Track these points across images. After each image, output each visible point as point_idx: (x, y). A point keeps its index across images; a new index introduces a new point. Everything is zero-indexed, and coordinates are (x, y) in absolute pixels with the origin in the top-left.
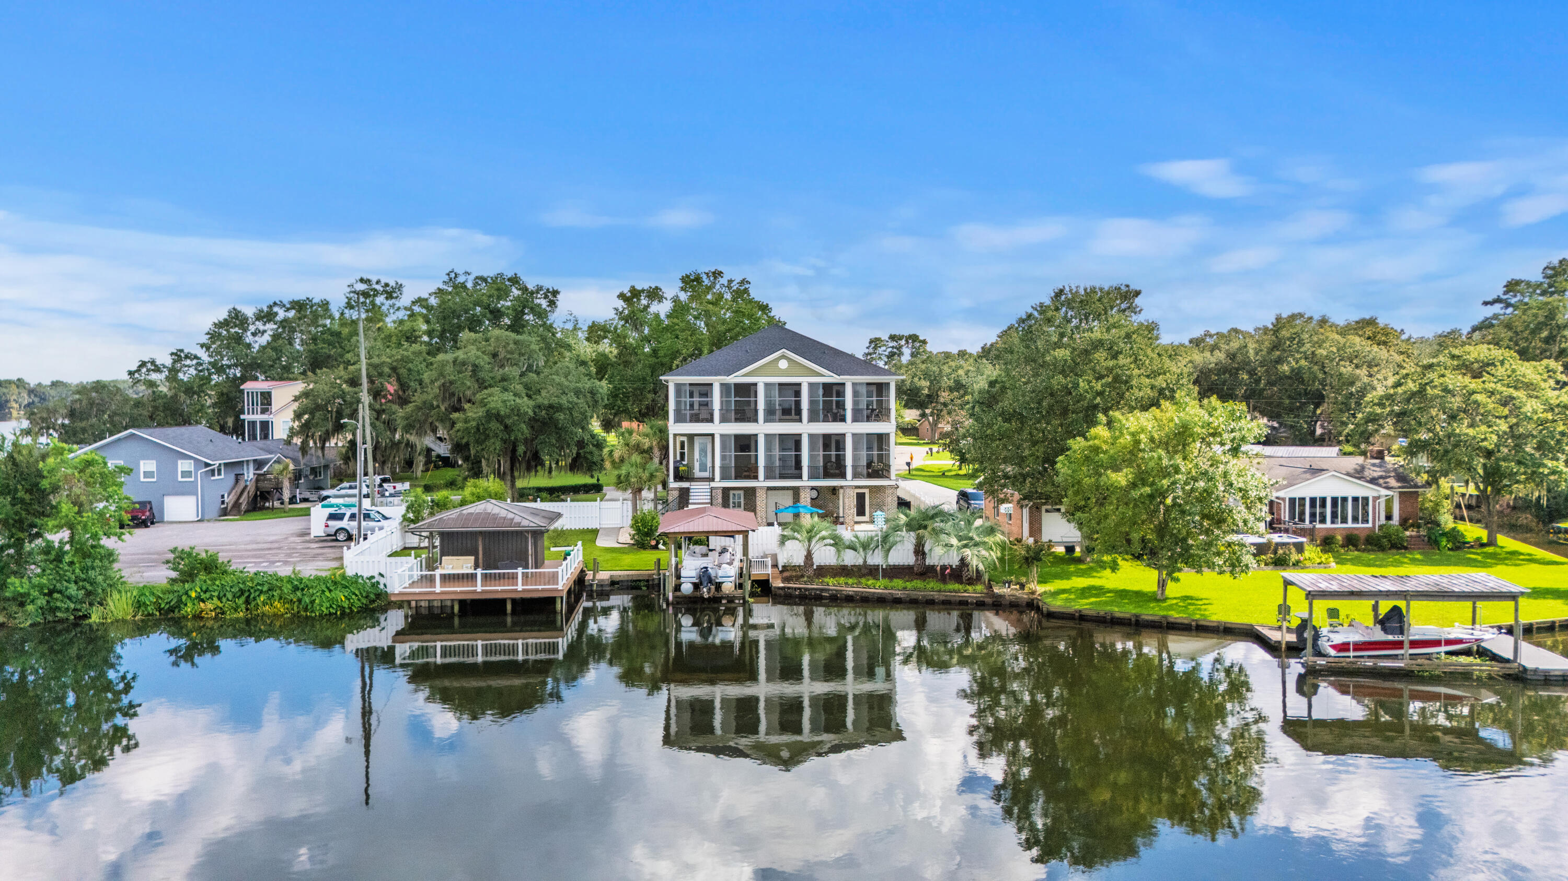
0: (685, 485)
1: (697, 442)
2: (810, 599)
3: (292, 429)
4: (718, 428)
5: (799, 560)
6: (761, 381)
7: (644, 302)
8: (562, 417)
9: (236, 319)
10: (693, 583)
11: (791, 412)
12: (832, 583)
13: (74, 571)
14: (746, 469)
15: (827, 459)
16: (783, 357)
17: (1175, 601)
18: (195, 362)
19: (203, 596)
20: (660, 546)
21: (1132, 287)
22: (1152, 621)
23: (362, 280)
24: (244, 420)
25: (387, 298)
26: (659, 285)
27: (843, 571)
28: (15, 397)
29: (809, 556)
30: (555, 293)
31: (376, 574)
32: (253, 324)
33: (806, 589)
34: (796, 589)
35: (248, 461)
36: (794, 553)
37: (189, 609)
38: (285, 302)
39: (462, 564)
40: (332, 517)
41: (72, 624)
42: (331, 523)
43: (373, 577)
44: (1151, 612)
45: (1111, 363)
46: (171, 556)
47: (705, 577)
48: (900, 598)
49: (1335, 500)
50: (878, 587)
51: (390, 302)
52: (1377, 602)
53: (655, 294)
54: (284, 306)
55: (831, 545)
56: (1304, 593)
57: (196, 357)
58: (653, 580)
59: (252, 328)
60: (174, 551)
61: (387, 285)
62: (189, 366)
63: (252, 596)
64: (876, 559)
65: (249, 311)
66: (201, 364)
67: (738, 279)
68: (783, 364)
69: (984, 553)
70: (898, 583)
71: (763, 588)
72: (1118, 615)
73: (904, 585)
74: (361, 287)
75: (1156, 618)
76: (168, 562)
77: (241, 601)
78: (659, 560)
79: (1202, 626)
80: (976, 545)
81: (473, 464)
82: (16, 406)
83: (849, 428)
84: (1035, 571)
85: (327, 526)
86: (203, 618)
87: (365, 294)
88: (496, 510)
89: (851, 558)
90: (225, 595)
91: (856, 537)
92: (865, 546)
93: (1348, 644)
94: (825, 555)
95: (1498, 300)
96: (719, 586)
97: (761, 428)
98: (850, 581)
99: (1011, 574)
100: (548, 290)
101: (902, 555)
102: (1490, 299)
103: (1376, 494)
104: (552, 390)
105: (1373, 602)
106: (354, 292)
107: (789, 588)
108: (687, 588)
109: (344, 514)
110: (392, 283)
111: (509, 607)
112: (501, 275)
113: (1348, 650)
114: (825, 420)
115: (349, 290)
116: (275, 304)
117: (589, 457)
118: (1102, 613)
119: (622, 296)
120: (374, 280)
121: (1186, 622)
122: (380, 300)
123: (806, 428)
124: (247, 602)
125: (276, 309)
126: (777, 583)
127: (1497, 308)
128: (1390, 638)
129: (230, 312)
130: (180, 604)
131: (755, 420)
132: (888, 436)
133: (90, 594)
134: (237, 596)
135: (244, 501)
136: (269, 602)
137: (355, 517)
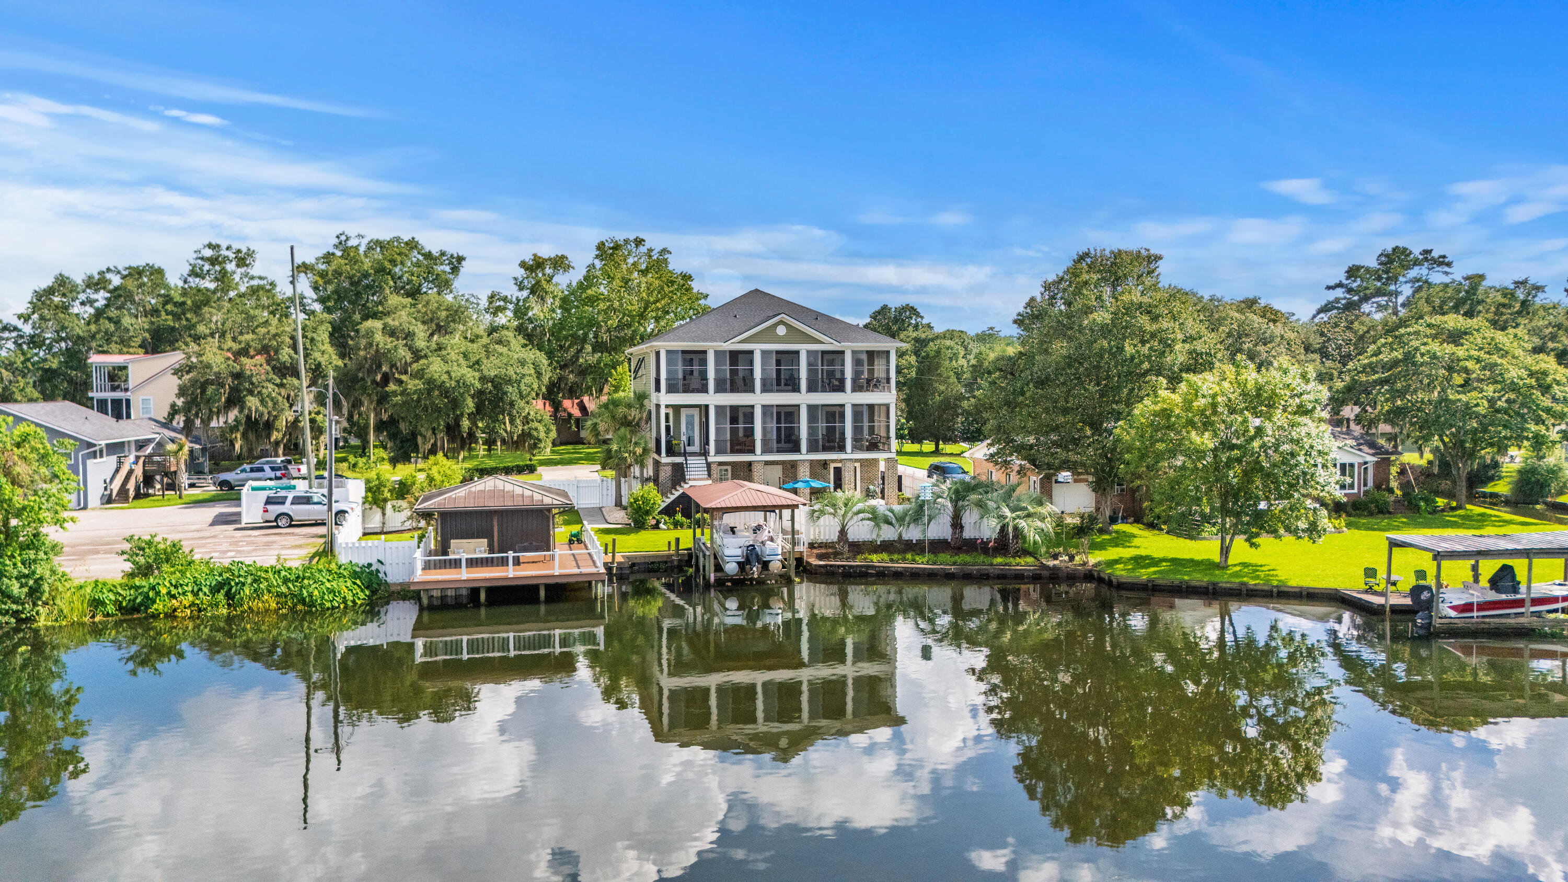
1: (684, 413)
2: (855, 577)
3: (173, 406)
4: (713, 399)
5: (834, 536)
6: (757, 349)
7: (548, 271)
8: (510, 389)
9: (62, 284)
10: (739, 563)
11: (789, 381)
12: (876, 560)
13: (15, 564)
14: (743, 443)
15: (826, 431)
16: (781, 322)
17: (1238, 568)
18: (14, 334)
19: (174, 591)
20: (661, 525)
21: (1152, 252)
22: (1231, 589)
23: (210, 246)
24: (92, 399)
25: (238, 266)
26: (565, 254)
27: (886, 547)
29: (846, 533)
30: (460, 259)
31: (373, 561)
32: (84, 291)
33: (851, 567)
34: (839, 566)
35: (129, 442)
36: (827, 529)
37: (159, 606)
38: (120, 268)
39: (478, 548)
40: (271, 501)
41: (13, 629)
42: (269, 507)
43: (370, 565)
44: (1223, 579)
45: (1155, 327)
46: (127, 546)
47: (752, 556)
48: (953, 574)
50: (922, 562)
51: (243, 270)
52: (1477, 562)
53: (560, 263)
54: (119, 272)
55: (869, 519)
56: (1430, 555)
57: (16, 329)
58: (672, 561)
59: (82, 297)
60: (129, 540)
61: (239, 251)
62: (7, 339)
63: (233, 590)
64: (913, 534)
65: (79, 279)
66: (22, 337)
67: (658, 248)
68: (781, 331)
69: (1039, 524)
70: (944, 557)
71: (802, 568)
72: (1194, 583)
73: (953, 559)
74: (208, 253)
75: (1235, 586)
76: (123, 553)
77: (221, 596)
78: (678, 540)
79: (1283, 592)
80: (1029, 515)
81: (402, 442)
83: (849, 398)
85: (266, 511)
86: (176, 617)
87: (213, 261)
88: (509, 487)
89: (888, 533)
90: (200, 589)
91: (892, 511)
92: (901, 519)
93: (1472, 604)
94: (860, 531)
95: (1340, 285)
96: (765, 565)
97: (758, 399)
98: (895, 557)
99: (1058, 545)
100: (452, 256)
101: (940, 529)
102: (1332, 284)
103: (1361, 461)
105: (1473, 562)
106: (202, 259)
107: (831, 566)
108: (731, 568)
109: (286, 497)
110: (244, 250)
111: (542, 593)
112: (398, 239)
113: (1472, 610)
114: (825, 389)
115: (195, 256)
116: (109, 270)
117: (535, 434)
118: (1177, 582)
119: (523, 265)
120: (224, 245)
121: (1266, 588)
122: (231, 267)
123: (804, 399)
124: (229, 596)
125: (108, 276)
126: (815, 561)
127: (1339, 293)
128: (1503, 597)
129: (57, 278)
130: (148, 601)
131: (752, 390)
132: (887, 406)
133: (34, 593)
134: (215, 590)
135: (131, 486)
136: (258, 594)
137: (297, 501)
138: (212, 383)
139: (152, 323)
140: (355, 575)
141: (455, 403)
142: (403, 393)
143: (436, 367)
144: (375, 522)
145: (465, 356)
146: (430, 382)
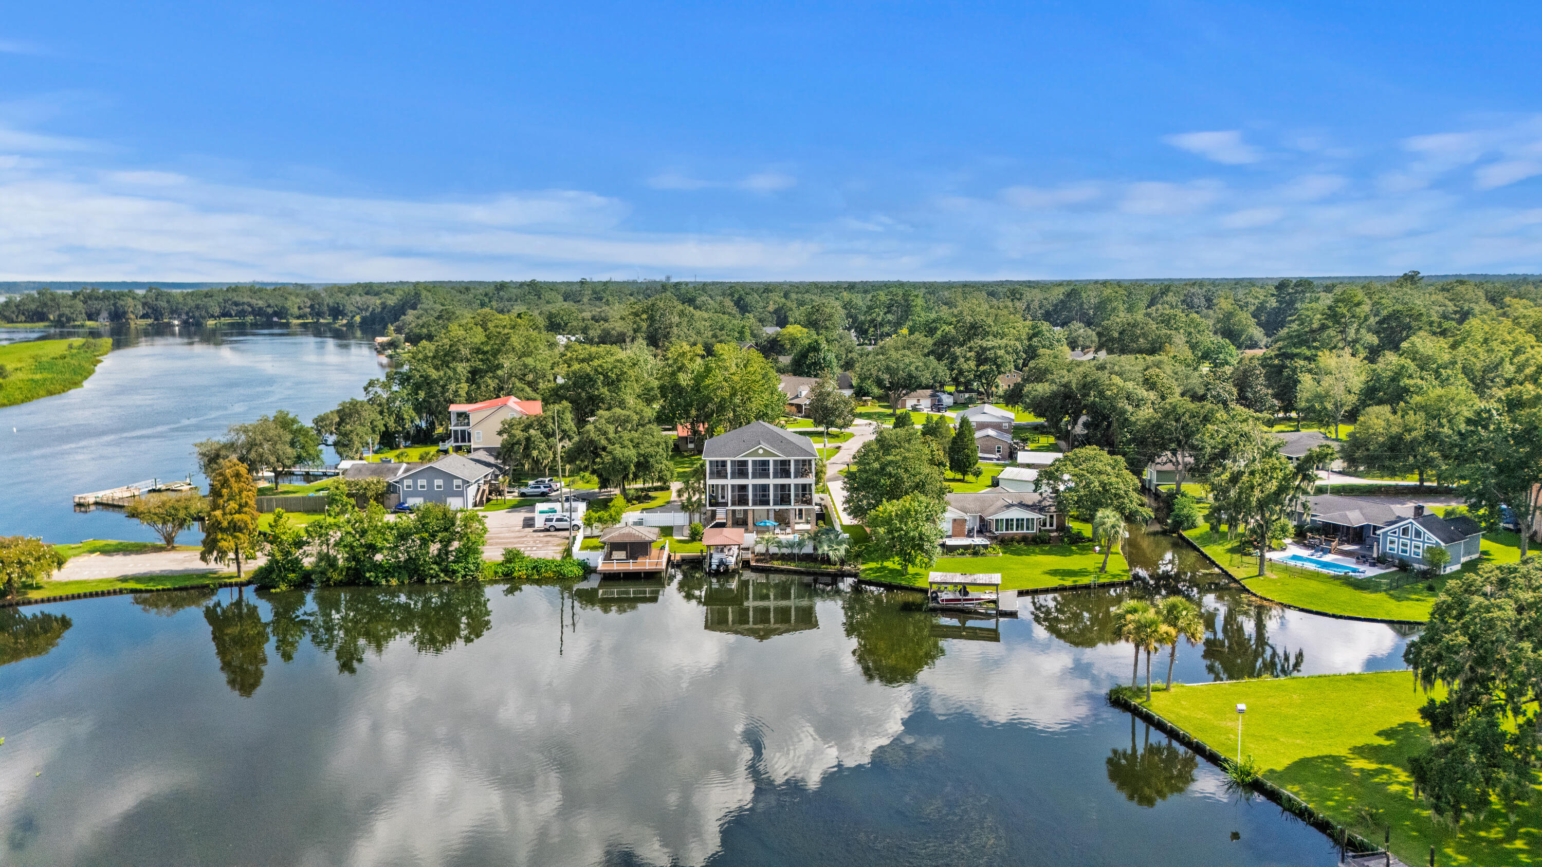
0: (714, 508)
1: (720, 488)
2: (768, 570)
4: (730, 482)
5: (763, 551)
6: (750, 460)
10: (717, 564)
11: (764, 474)
12: (776, 564)
14: (743, 501)
15: (782, 496)
16: (761, 448)
19: (520, 569)
24: (451, 429)
27: (781, 557)
28: (131, 309)
29: (767, 550)
33: (766, 565)
34: (761, 565)
35: (482, 476)
36: (760, 548)
37: (515, 574)
39: (622, 555)
40: (547, 520)
43: (584, 560)
47: (721, 562)
48: (801, 572)
49: (1018, 520)
50: (792, 566)
55: (777, 546)
58: (699, 559)
63: (538, 569)
64: (796, 551)
68: (761, 452)
69: (838, 553)
70: (804, 563)
71: (746, 564)
72: (884, 582)
73: (806, 565)
75: (897, 584)
77: (535, 571)
79: (913, 588)
80: (835, 549)
82: (132, 316)
83: (792, 481)
84: (860, 560)
85: (545, 524)
86: (521, 578)
89: (786, 551)
92: (792, 546)
93: (946, 599)
94: (774, 550)
96: (728, 565)
97: (750, 482)
98: (784, 562)
101: (808, 549)
103: (1037, 517)
104: (646, 445)
107: (758, 564)
108: (714, 567)
109: (553, 519)
111: (643, 575)
114: (781, 477)
121: (907, 586)
123: (772, 481)
124: (538, 571)
126: (753, 563)
130: (512, 573)
131: (748, 478)
132: (810, 485)
133: (477, 569)
134: (533, 569)
135: (484, 499)
136: (546, 571)
137: (558, 520)
138: (516, 444)
139: (471, 366)
140: (579, 564)
141: (626, 468)
142: (603, 463)
143: (618, 451)
144: (588, 532)
145: (632, 441)
146: (614, 458)
